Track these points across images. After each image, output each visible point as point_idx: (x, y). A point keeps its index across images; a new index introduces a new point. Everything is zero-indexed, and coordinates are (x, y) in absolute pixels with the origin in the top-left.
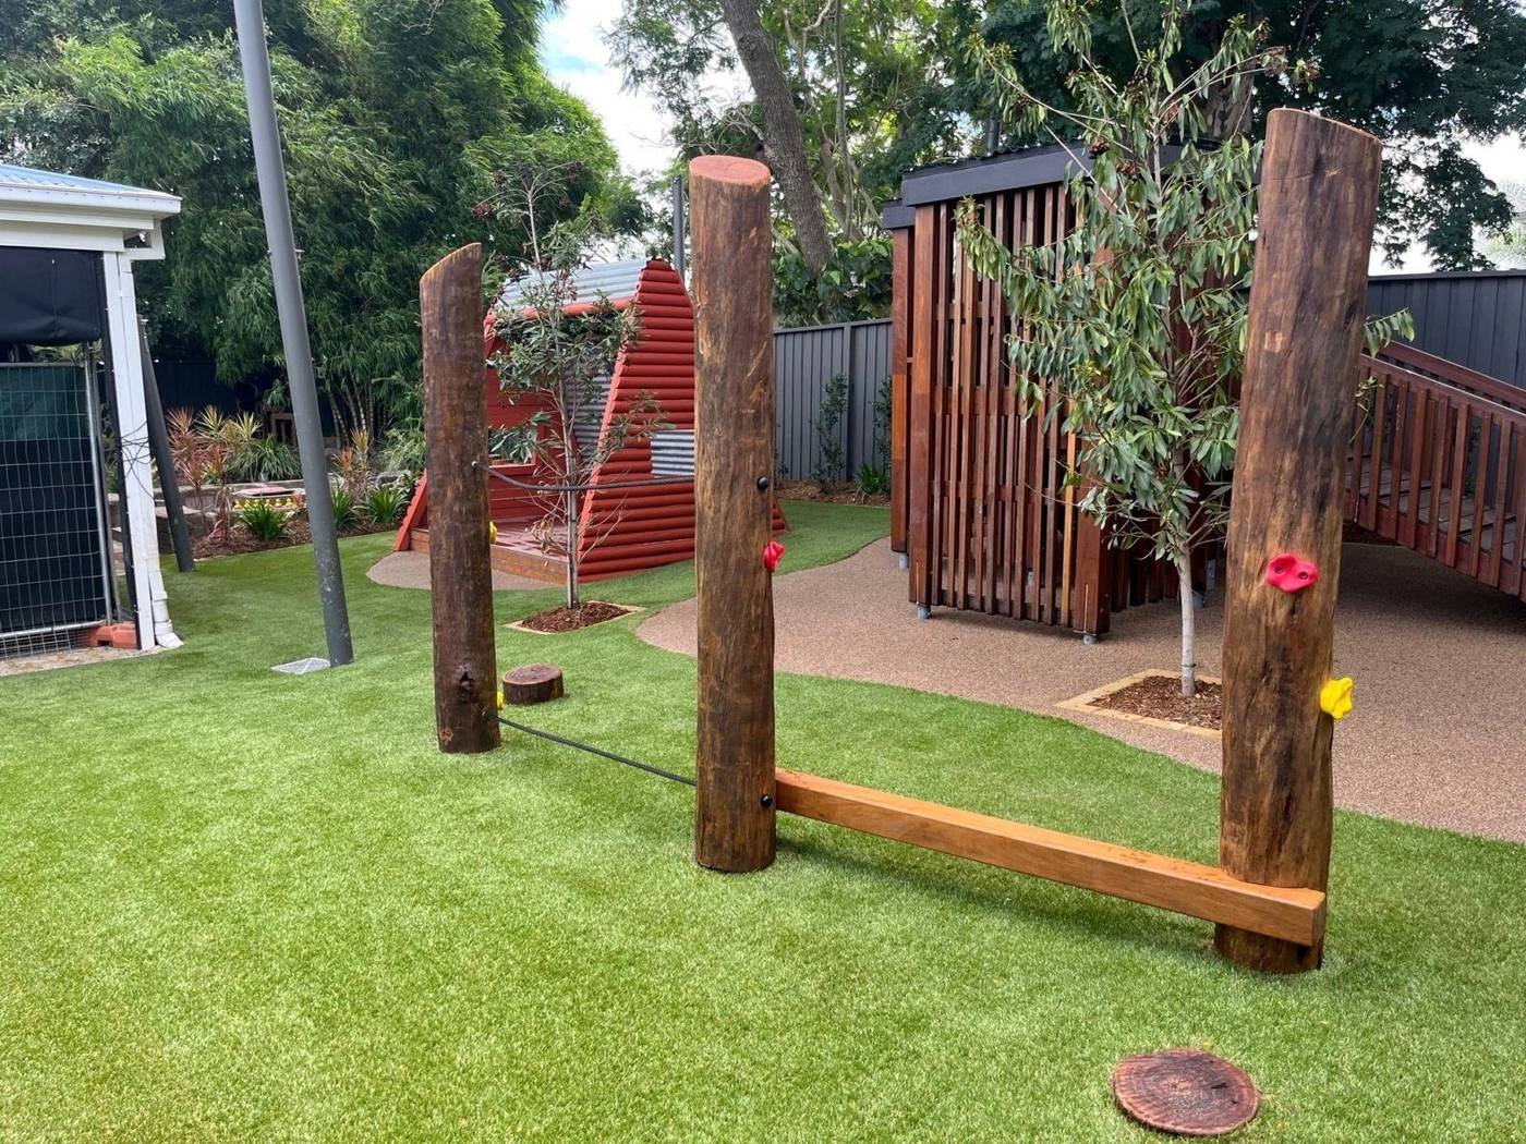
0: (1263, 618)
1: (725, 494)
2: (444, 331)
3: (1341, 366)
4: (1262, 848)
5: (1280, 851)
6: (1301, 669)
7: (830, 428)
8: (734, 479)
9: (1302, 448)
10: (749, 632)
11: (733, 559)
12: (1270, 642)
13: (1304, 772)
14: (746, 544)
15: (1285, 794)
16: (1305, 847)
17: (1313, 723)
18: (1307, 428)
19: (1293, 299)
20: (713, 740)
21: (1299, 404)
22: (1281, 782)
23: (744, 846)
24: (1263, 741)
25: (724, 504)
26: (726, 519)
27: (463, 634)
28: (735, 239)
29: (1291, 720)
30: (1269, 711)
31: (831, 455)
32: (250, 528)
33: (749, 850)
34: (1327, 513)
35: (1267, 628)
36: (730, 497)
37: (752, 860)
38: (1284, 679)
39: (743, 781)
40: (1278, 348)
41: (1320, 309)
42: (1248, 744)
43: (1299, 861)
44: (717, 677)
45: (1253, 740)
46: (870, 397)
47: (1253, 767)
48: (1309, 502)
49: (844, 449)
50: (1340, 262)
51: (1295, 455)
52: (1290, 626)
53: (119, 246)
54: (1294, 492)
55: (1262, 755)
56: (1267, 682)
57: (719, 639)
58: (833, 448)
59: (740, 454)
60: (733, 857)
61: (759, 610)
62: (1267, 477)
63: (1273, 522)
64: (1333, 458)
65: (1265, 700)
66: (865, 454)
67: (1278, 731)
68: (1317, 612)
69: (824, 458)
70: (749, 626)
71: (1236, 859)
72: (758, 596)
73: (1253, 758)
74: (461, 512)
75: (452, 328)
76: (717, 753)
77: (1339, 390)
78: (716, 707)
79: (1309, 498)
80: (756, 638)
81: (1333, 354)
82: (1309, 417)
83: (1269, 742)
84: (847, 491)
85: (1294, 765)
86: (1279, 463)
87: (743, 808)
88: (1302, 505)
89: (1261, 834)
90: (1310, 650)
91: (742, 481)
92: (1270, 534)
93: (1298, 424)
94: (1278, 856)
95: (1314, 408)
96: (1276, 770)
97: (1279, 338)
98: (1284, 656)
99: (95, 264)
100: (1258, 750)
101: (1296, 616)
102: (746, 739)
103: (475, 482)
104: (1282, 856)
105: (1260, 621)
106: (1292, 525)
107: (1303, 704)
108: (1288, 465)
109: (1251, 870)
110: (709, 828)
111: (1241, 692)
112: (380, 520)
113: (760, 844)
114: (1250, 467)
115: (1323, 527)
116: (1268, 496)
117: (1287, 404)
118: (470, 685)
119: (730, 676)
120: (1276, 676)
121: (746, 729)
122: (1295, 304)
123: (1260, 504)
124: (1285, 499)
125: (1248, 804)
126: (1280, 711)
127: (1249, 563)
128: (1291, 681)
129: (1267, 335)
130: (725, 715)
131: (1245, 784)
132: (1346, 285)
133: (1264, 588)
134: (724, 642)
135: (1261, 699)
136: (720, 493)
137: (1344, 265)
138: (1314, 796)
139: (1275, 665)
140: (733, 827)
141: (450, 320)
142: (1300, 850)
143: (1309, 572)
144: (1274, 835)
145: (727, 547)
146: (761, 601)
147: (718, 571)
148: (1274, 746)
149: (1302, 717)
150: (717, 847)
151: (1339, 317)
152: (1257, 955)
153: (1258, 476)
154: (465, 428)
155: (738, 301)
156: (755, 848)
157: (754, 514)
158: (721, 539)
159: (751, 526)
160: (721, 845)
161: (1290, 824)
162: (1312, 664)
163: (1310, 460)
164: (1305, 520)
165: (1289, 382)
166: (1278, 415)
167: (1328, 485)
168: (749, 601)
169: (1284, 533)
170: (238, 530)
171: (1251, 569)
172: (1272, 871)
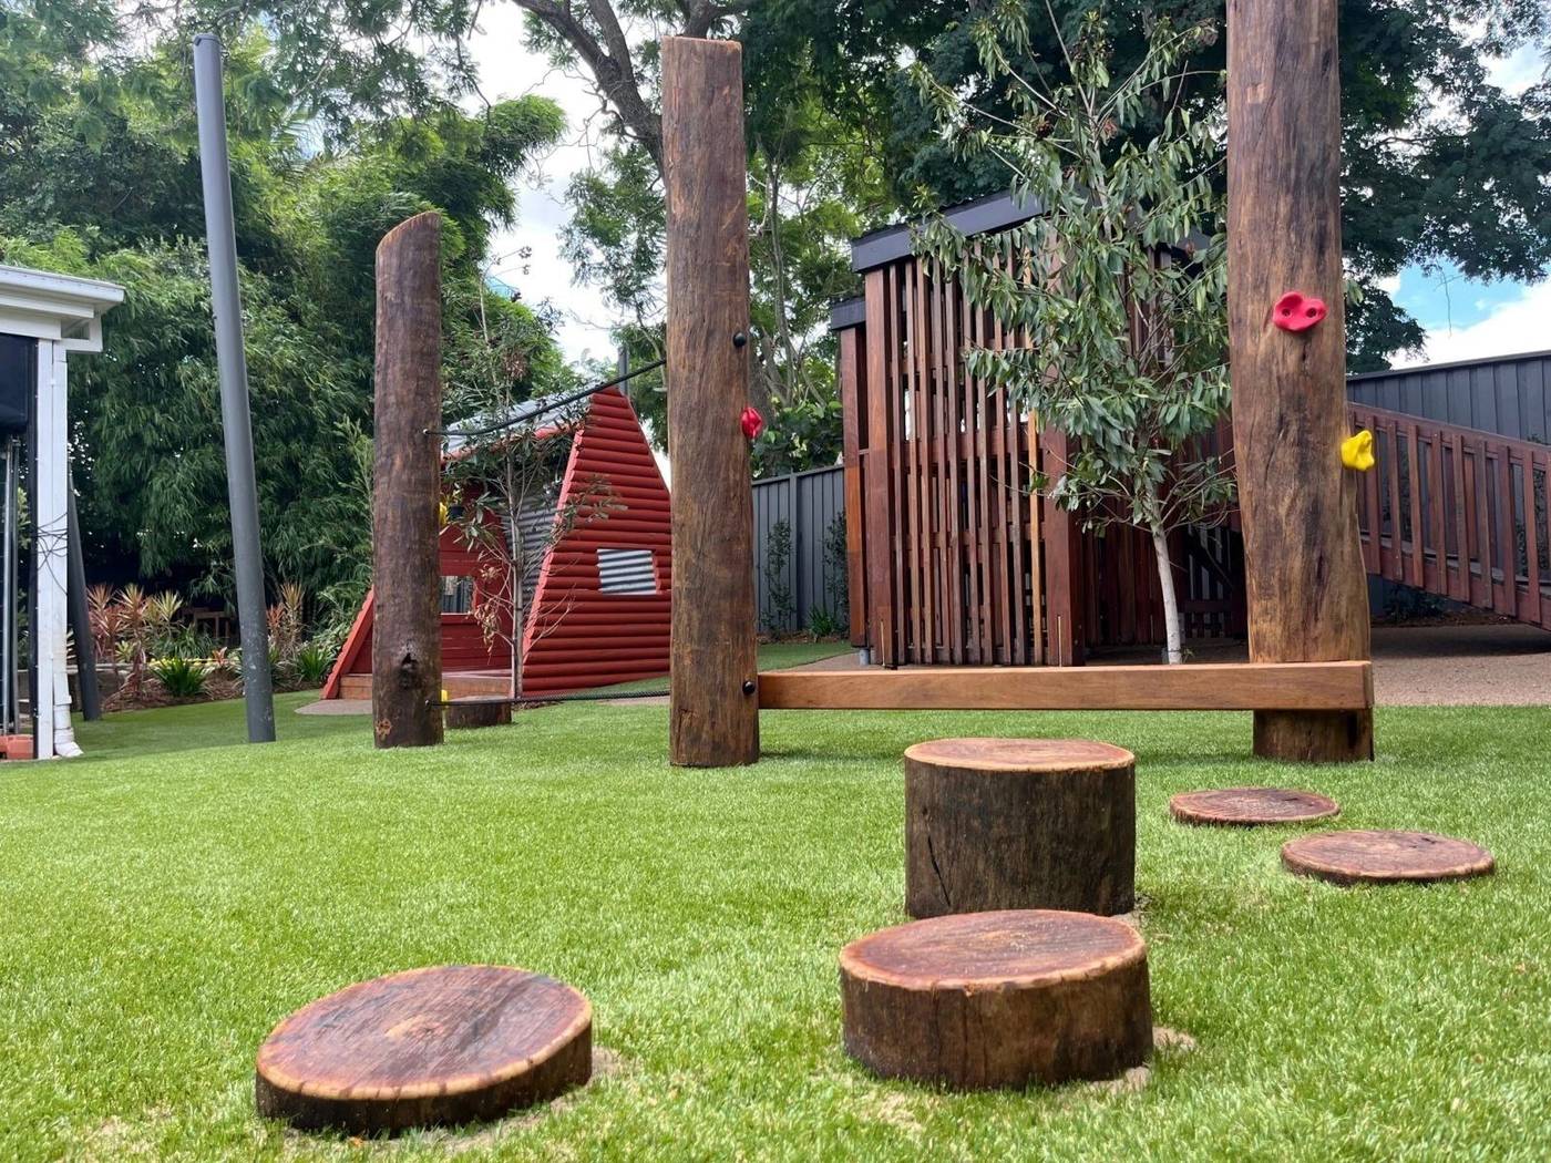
0: (1274, 368)
1: (700, 351)
2: (400, 294)
3: (1324, 110)
4: (1296, 620)
5: (1316, 620)
6: (1319, 417)
7: (778, 571)
8: (710, 333)
9: (1295, 190)
10: (728, 498)
11: (709, 418)
12: (1283, 393)
13: (1333, 530)
14: (723, 401)
15: (1315, 555)
16: (1343, 615)
17: (1336, 475)
18: (1298, 170)
19: (1270, 47)
20: (690, 619)
21: (1288, 146)
22: (1310, 542)
23: (725, 738)
24: (1287, 501)
25: (699, 361)
26: (701, 376)
27: (407, 613)
28: (709, 94)
29: (1314, 473)
30: (1290, 467)
31: (780, 599)
32: (166, 684)
33: (732, 744)
34: (1327, 256)
35: (1279, 378)
36: (705, 353)
37: (734, 753)
38: (1301, 431)
39: (723, 662)
40: (1261, 98)
41: (1296, 56)
42: (1271, 508)
43: (1338, 629)
44: (694, 548)
45: (1276, 501)
46: (818, 535)
47: (1279, 531)
48: (1309, 244)
49: (793, 593)
50: (1310, 12)
51: (1290, 198)
52: (1303, 373)
53: (55, 333)
54: (1292, 236)
55: (1288, 515)
56: (1285, 436)
57: (696, 507)
58: (782, 593)
59: (715, 308)
60: (713, 749)
61: (738, 477)
62: (1264, 226)
63: (1275, 269)
64: (1327, 201)
65: (1286, 456)
66: (815, 597)
67: (1302, 487)
68: (1328, 357)
69: (773, 603)
70: (728, 491)
71: (1270, 640)
72: (736, 461)
73: (1277, 523)
74: (410, 480)
75: (407, 292)
76: (695, 633)
77: (1324, 133)
78: (693, 583)
79: (1308, 239)
80: (735, 504)
81: (1316, 97)
82: (1300, 161)
83: (1293, 501)
84: (798, 636)
85: (1322, 521)
86: (1274, 208)
87: (723, 692)
88: (1301, 247)
89: (1294, 605)
90: (1325, 397)
91: (718, 336)
92: (1272, 282)
93: (1289, 166)
94: (1315, 626)
95: (1302, 151)
96: (1303, 532)
97: (1261, 90)
98: (1300, 405)
99: (29, 352)
100: (1282, 511)
101: (1308, 362)
102: (726, 616)
103: (427, 452)
104: (1320, 625)
105: (1271, 373)
106: (1294, 269)
107: (1325, 455)
108: (1283, 209)
109: (1287, 648)
110: (686, 720)
111: (1258, 456)
112: (307, 678)
113: (743, 737)
114: (1245, 220)
115: (1324, 270)
116: (1267, 245)
117: (1276, 148)
118: (413, 668)
119: (708, 547)
120: (1294, 428)
121: (725, 604)
122: (1273, 54)
123: (1259, 254)
124: (1284, 244)
125: (1277, 573)
126: (1301, 466)
127: (1253, 316)
128: (1309, 432)
129: (1249, 90)
130: (702, 589)
131: (1271, 554)
132: (1319, 33)
133: (1272, 338)
134: (701, 510)
135: (1280, 456)
136: (694, 348)
137: (1315, 15)
138: (1346, 558)
139: (1292, 417)
140: (713, 714)
141: (406, 283)
142: (1338, 617)
143: (1317, 307)
144: (1309, 603)
145: (702, 406)
146: (739, 467)
147: (693, 433)
148: (1299, 504)
149: (1324, 470)
150: (696, 740)
151: (1317, 64)
152: (1304, 745)
153: (1255, 226)
154: (417, 394)
155: (712, 153)
156: (737, 739)
157: (731, 372)
158: (696, 399)
159: (728, 383)
160: (700, 737)
161: (1325, 587)
162: (1330, 413)
163: (1304, 201)
164: (1307, 261)
165: (1276, 126)
166: (1269, 161)
167: (1325, 227)
168: (728, 462)
169: (1286, 279)
170: (154, 685)
171: (1257, 322)
172: (1310, 643)
